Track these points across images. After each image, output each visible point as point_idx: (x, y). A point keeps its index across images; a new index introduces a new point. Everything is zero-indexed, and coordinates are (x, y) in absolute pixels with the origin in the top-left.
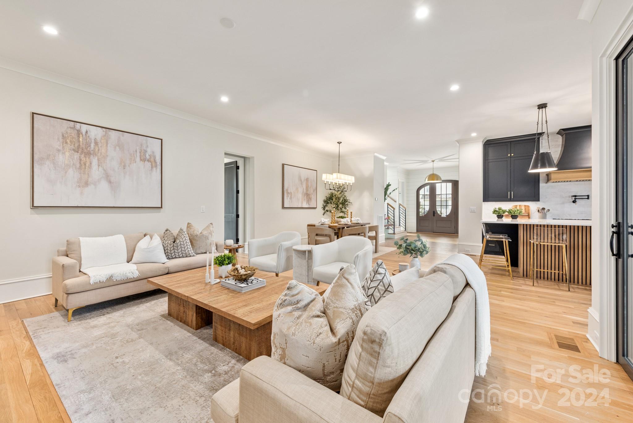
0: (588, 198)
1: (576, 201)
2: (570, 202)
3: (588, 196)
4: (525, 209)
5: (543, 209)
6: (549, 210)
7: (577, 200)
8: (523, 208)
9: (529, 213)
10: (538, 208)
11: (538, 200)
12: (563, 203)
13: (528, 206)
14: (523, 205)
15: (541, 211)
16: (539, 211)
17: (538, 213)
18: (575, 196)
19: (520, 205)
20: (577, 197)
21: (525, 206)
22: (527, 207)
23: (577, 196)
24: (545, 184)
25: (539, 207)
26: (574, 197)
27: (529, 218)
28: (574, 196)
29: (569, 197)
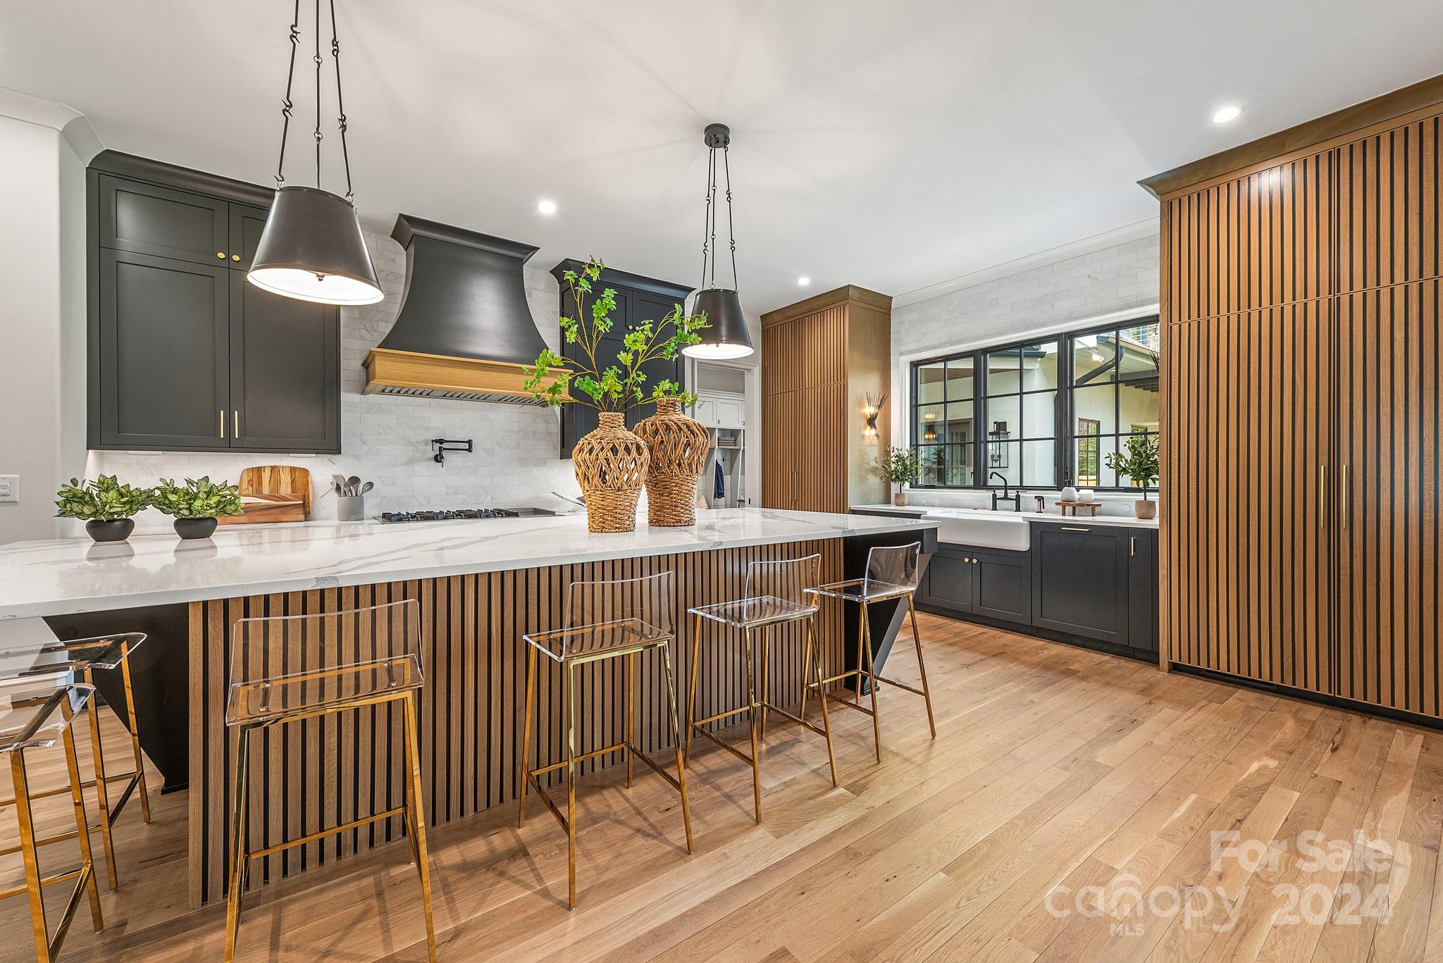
0: (470, 450)
1: (442, 457)
2: (429, 459)
3: (470, 442)
4: (293, 482)
5: (355, 480)
6: (371, 485)
7: (444, 453)
8: (285, 479)
9: (305, 498)
10: (334, 477)
11: (335, 449)
12: (411, 462)
13: (305, 472)
14: (283, 467)
15: (346, 489)
16: (338, 488)
17: (336, 495)
18: (441, 441)
19: (273, 468)
20: (445, 445)
21: (293, 469)
22: (300, 475)
23: (446, 441)
24: (357, 397)
25: (338, 472)
26: (439, 445)
27: (307, 516)
28: (437, 441)
29: (426, 442)
